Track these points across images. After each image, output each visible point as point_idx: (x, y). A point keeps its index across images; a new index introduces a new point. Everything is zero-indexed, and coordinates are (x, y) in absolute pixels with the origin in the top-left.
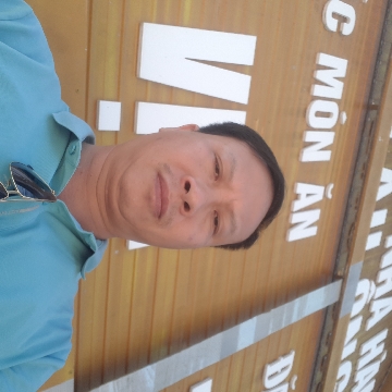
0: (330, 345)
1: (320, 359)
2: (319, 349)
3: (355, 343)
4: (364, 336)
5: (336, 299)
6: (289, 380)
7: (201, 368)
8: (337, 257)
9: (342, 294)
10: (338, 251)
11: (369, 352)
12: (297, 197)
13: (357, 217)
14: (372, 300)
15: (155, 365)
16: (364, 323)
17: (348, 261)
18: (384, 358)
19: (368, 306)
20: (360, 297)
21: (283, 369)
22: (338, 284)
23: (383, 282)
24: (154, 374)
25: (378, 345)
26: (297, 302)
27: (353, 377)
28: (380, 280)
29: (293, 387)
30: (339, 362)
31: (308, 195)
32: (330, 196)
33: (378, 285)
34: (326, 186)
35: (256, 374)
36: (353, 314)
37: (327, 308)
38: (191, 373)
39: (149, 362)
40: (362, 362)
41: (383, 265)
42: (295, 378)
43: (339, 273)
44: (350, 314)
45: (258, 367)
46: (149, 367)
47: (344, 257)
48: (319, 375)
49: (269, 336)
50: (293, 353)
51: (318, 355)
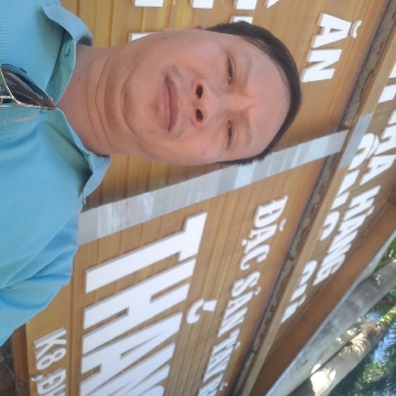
0: (323, 194)
1: (310, 207)
2: (311, 197)
3: (347, 195)
4: (356, 190)
5: (339, 150)
6: (278, 222)
7: (198, 200)
8: (348, 106)
9: (345, 145)
10: (350, 100)
11: (357, 205)
12: (320, 31)
13: (378, 64)
14: (373, 155)
15: (154, 192)
16: (360, 177)
17: (359, 111)
18: (370, 212)
19: (367, 161)
20: (362, 150)
21: (274, 212)
22: (344, 134)
23: (387, 139)
24: (152, 201)
25: (368, 199)
26: (300, 148)
27: (338, 226)
28: (385, 136)
29: (281, 229)
30: (328, 211)
31: (332, 30)
32: (355, 35)
33: (381, 141)
34: (353, 22)
35: (248, 213)
36: (351, 167)
37: (327, 158)
38: (188, 204)
39: (147, 189)
40: (349, 214)
41: (391, 122)
42: (284, 222)
43: (347, 123)
44: (348, 166)
45: (251, 208)
46: (148, 194)
47: (355, 107)
48: (307, 221)
49: (266, 179)
50: (286, 198)
51: (309, 202)
